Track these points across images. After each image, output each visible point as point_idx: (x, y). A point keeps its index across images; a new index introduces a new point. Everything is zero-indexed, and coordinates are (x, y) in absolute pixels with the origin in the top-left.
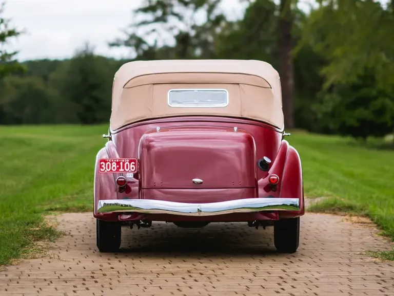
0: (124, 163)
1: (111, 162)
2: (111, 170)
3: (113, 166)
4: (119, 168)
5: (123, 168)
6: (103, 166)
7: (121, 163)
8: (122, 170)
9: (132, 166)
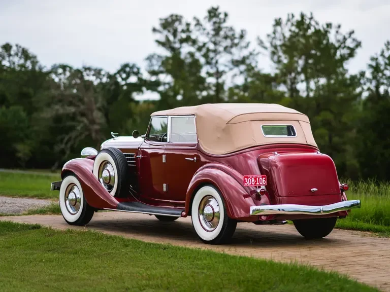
0: (259, 178)
1: (251, 178)
2: (251, 184)
3: (253, 181)
4: (256, 182)
5: (259, 182)
6: (246, 181)
7: (257, 179)
8: (258, 184)
9: (264, 181)
